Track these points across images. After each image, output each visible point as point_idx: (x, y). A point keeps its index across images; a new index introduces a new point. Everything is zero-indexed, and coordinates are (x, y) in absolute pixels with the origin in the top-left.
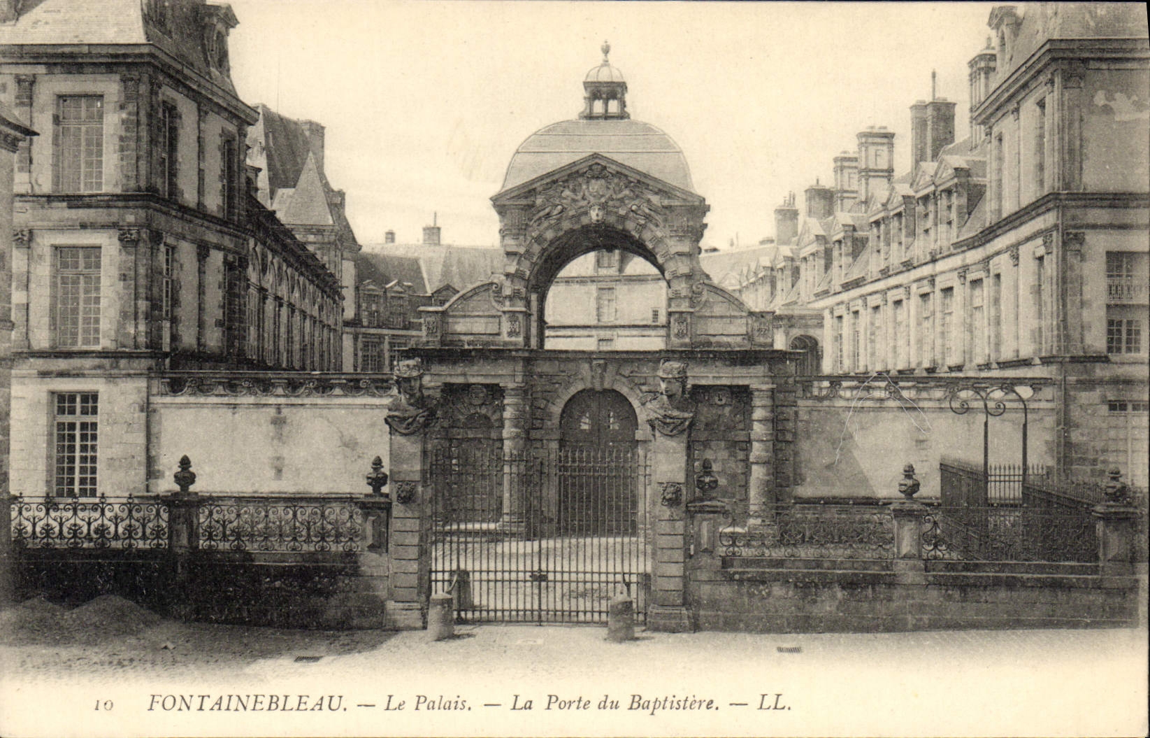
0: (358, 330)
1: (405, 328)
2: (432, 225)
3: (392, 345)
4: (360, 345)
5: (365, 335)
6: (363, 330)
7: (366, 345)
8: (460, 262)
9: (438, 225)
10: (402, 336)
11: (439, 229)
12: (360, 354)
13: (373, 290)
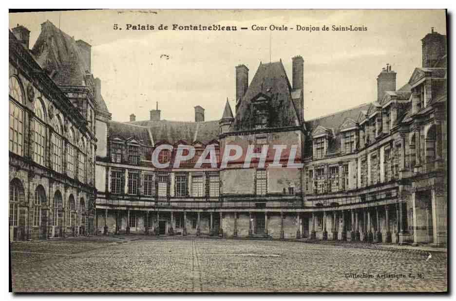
0: (109, 164)
1: (138, 165)
2: (156, 109)
3: (130, 174)
4: (110, 173)
5: (113, 168)
6: (112, 165)
7: (114, 173)
8: (172, 129)
9: (159, 109)
10: (136, 169)
11: (160, 111)
12: (110, 178)
13: (119, 141)
